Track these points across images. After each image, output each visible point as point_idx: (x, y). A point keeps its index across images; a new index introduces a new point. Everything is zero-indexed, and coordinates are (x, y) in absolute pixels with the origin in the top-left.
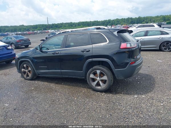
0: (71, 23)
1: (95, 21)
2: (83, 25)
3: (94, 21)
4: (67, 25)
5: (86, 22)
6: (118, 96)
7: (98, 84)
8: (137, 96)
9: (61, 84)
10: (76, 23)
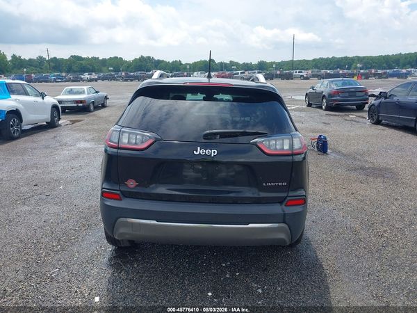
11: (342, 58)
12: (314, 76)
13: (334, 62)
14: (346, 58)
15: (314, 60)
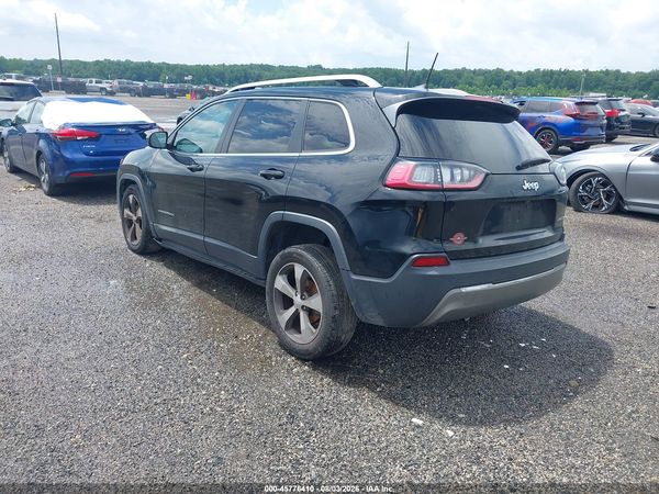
0: (499, 71)
1: (607, 73)
2: (548, 83)
3: (601, 72)
4: (482, 78)
5: (566, 73)
6: (346, 395)
7: (294, 323)
8: (420, 422)
9: (209, 291)
10: (520, 73)
11: (142, 63)
12: (123, 90)
13: (132, 69)
14: (149, 64)
15: (97, 63)
